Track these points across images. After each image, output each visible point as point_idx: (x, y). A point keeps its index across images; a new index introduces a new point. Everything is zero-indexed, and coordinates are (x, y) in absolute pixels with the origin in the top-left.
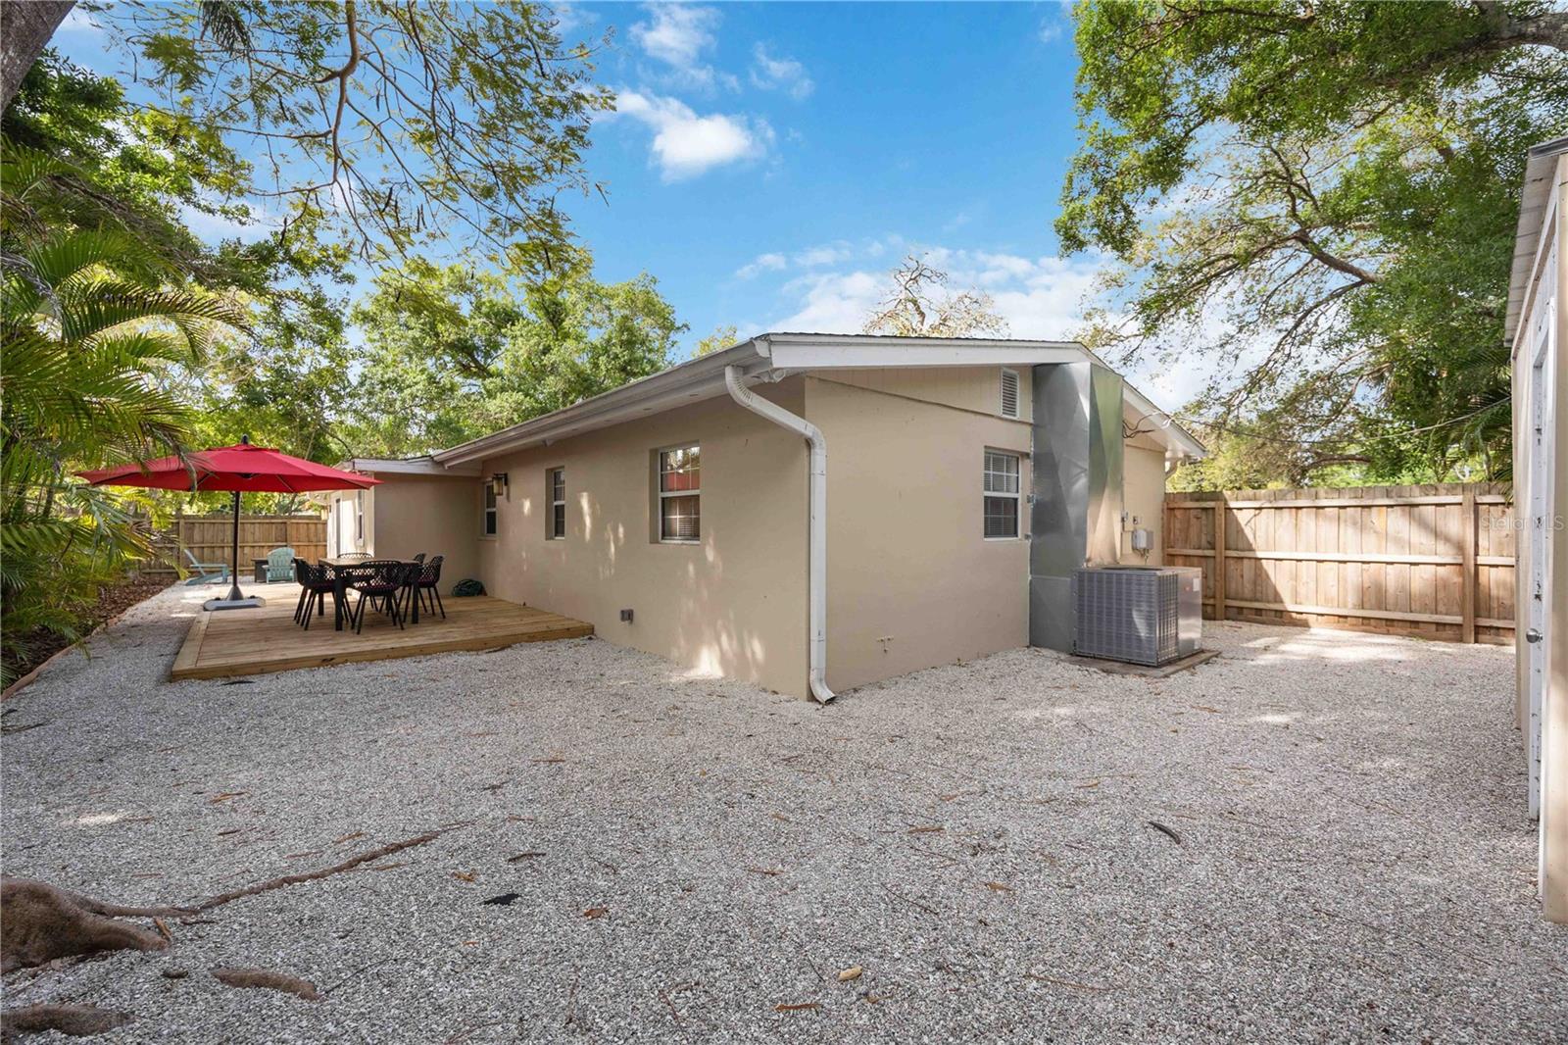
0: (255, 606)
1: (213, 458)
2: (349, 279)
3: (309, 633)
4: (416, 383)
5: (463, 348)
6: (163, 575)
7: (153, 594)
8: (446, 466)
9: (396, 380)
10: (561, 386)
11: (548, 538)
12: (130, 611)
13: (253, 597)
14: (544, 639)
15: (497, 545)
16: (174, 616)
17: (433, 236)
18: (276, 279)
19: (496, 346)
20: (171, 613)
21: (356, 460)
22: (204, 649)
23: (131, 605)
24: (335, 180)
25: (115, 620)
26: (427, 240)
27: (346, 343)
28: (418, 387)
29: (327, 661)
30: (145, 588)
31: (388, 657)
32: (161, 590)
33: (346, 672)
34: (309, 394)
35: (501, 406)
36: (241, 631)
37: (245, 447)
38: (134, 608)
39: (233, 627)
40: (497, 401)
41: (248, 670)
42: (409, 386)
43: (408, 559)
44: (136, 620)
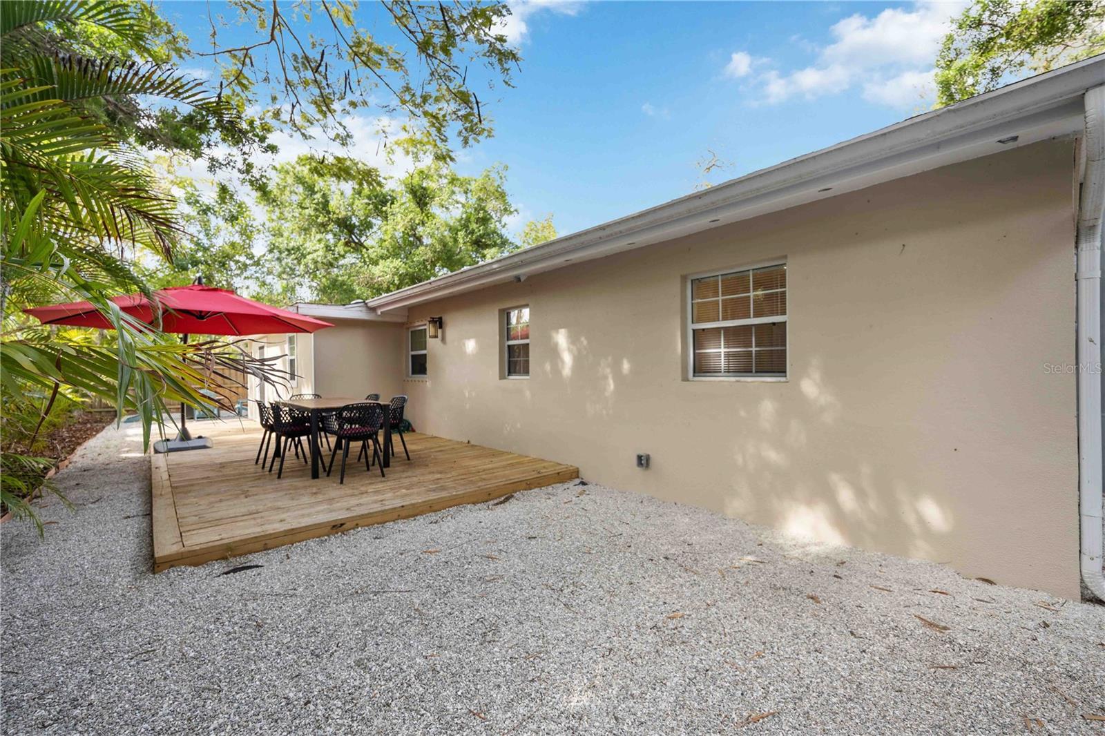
0: (205, 447)
1: (173, 295)
2: (272, 149)
3: (286, 483)
4: (315, 251)
5: (345, 225)
6: (103, 414)
7: (98, 432)
8: (379, 312)
9: (298, 249)
10: (430, 255)
11: (502, 377)
12: (80, 451)
13: (200, 437)
14: (540, 486)
15: (428, 384)
16: (124, 455)
17: (353, 104)
18: (209, 145)
19: (369, 226)
20: (120, 453)
21: (300, 305)
22: (182, 511)
23: (80, 444)
24: (273, 38)
25: (66, 462)
26: (348, 108)
27: (254, 220)
28: (318, 253)
29: (338, 527)
30: (89, 426)
31: (399, 517)
32: (104, 427)
33: (362, 540)
34: (223, 261)
35: (385, 270)
36: (210, 481)
37: (200, 288)
38: (83, 447)
39: (198, 474)
40: (380, 267)
41: (251, 547)
42: (309, 253)
43: (360, 400)
44: (87, 462)
